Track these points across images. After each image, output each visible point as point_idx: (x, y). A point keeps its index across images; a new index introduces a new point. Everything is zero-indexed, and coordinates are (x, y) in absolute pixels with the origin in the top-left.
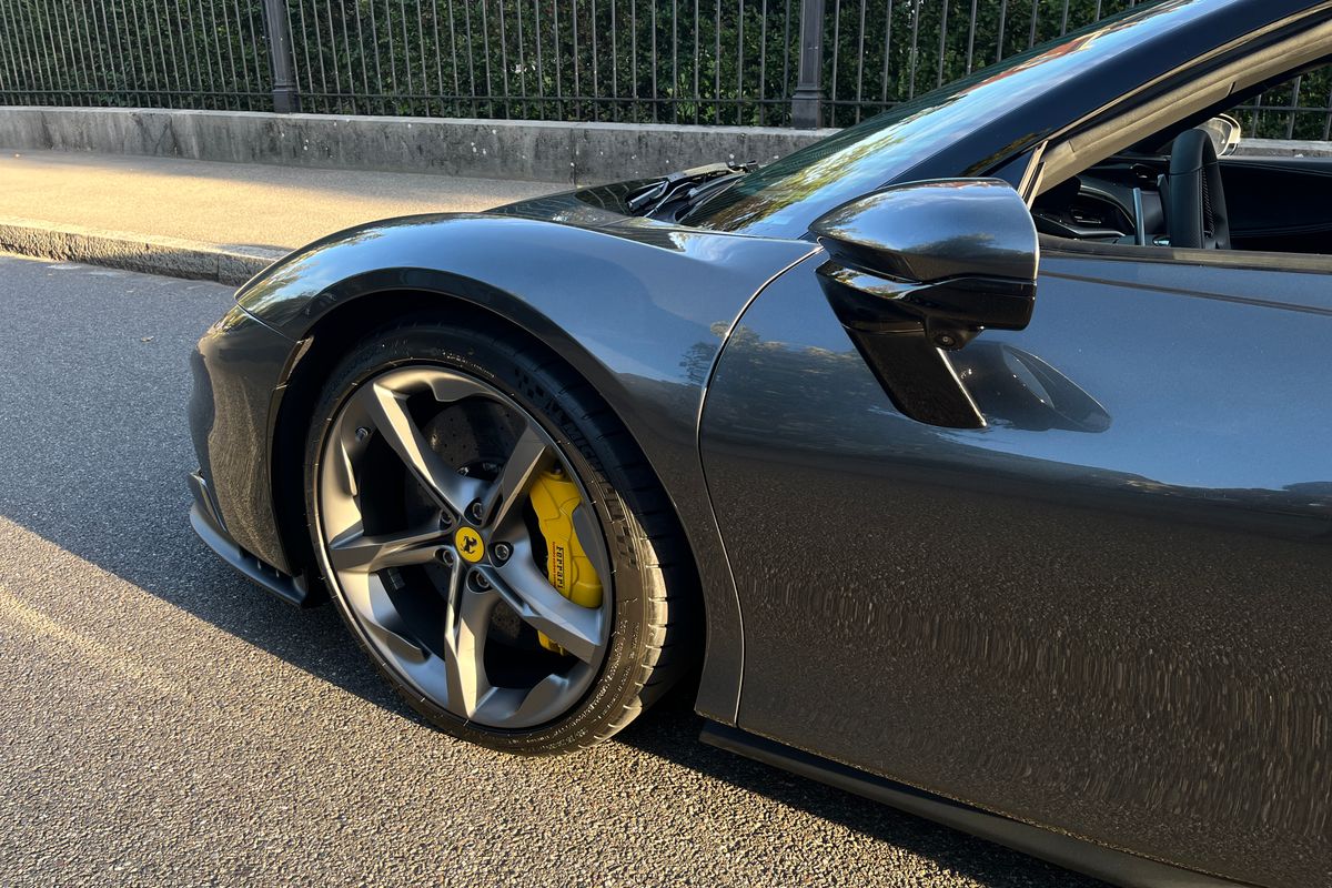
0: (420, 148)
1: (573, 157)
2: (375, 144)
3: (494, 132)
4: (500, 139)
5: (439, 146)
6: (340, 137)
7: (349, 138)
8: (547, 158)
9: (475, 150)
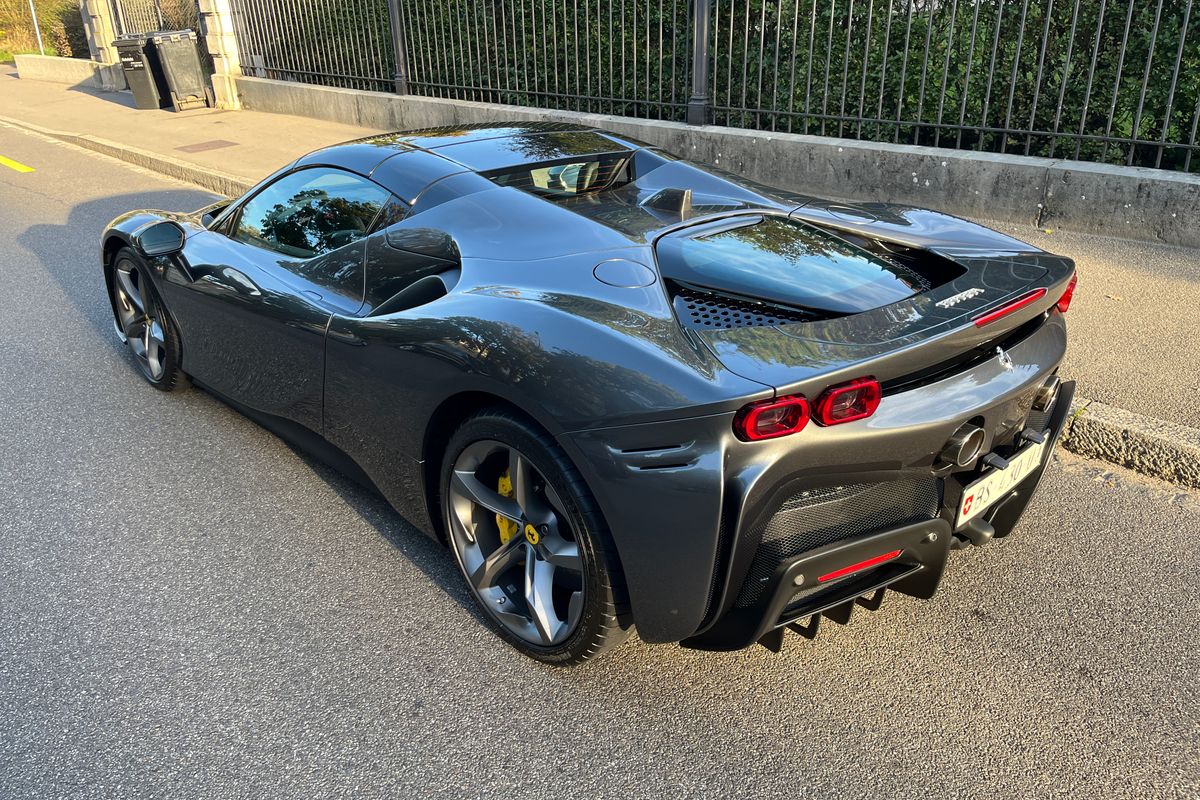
0: (848, 173)
1: (1042, 199)
2: (796, 164)
3: (944, 164)
4: (950, 172)
5: (873, 172)
6: (758, 154)
7: (768, 155)
8: (1007, 196)
9: (916, 180)
